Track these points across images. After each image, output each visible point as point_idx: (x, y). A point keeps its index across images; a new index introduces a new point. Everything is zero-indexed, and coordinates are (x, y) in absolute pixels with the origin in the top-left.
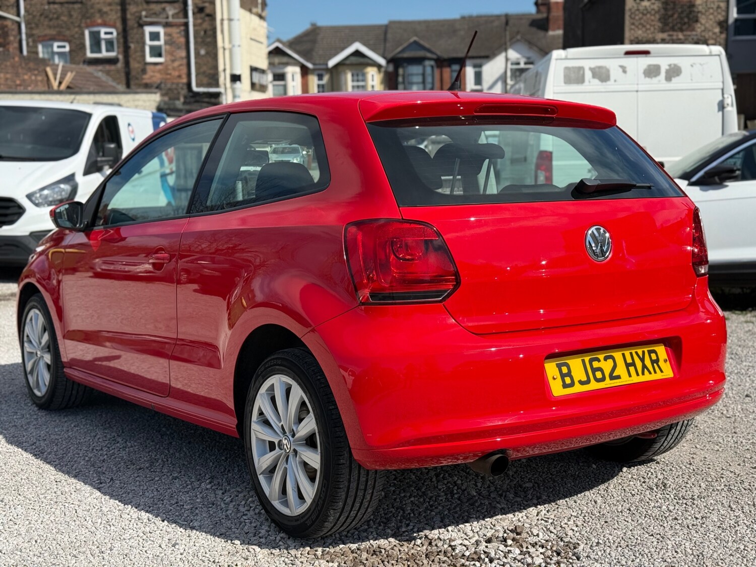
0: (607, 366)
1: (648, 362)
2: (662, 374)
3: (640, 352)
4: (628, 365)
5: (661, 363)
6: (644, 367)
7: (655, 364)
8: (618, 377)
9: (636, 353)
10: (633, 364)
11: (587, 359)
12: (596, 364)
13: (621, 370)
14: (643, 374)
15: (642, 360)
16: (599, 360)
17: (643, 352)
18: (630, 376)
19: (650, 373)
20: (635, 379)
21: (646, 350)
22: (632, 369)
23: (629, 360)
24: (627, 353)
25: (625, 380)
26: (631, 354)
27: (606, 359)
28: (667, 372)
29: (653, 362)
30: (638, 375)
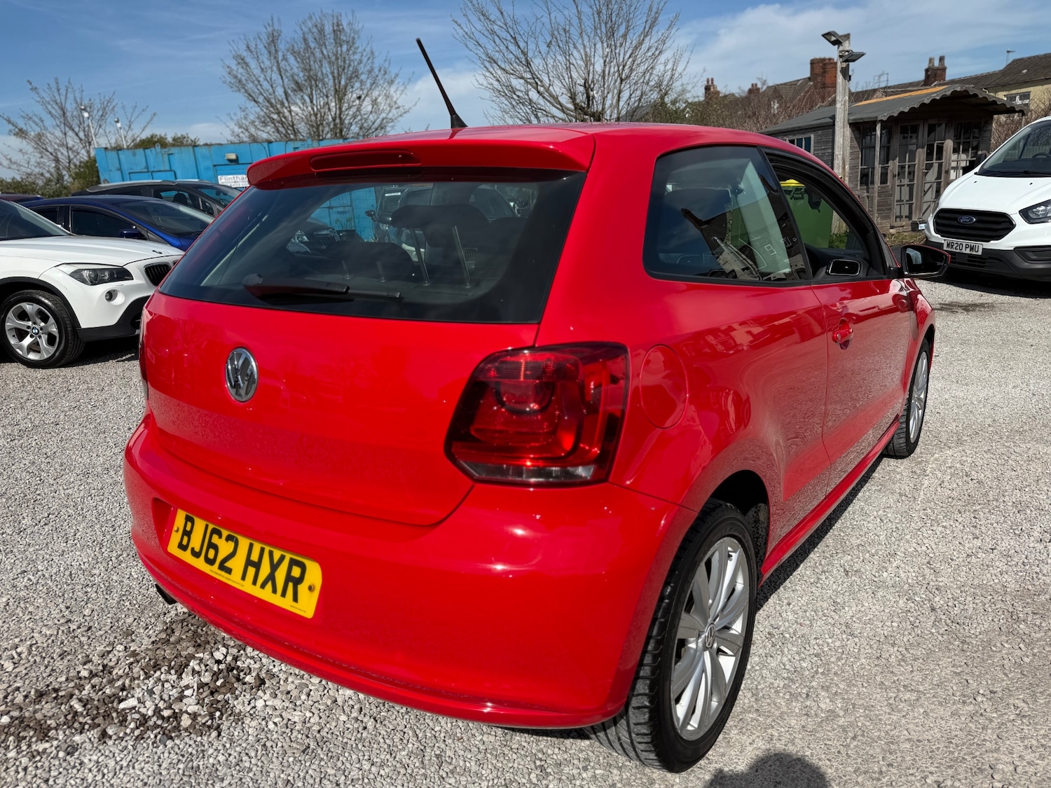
0: (225, 548)
1: (281, 575)
2: (294, 604)
3: (277, 554)
4: (249, 563)
5: (302, 588)
6: (271, 578)
7: (291, 585)
8: (229, 571)
9: (271, 553)
10: (257, 565)
11: (211, 526)
12: (215, 539)
13: (237, 564)
14: (263, 586)
15: (274, 567)
16: (220, 537)
17: (282, 558)
18: (243, 578)
19: (274, 591)
20: (247, 587)
21: (288, 556)
22: (251, 571)
23: (255, 557)
24: (257, 547)
25: (234, 580)
26: (262, 550)
27: (229, 538)
28: (306, 605)
29: (289, 578)
30: (254, 583)
